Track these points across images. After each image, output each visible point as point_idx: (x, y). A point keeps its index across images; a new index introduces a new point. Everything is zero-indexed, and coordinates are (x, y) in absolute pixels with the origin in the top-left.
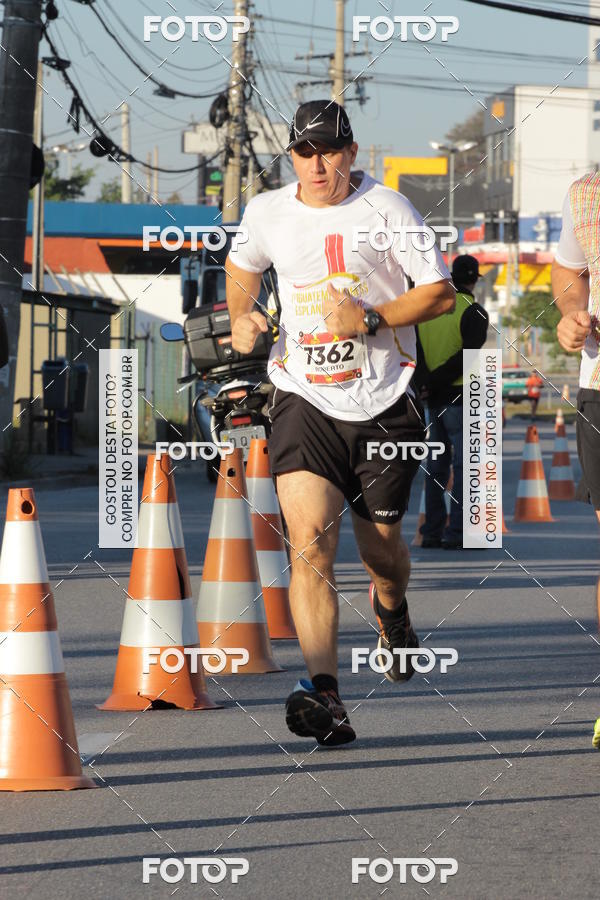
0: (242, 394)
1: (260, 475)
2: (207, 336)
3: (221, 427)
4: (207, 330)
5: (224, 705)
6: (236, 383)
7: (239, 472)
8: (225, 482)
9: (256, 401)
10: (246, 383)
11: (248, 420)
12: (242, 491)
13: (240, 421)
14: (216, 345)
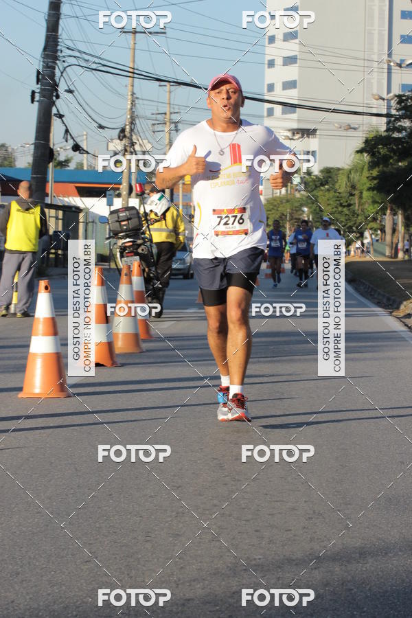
0: (131, 244)
1: (137, 276)
2: (117, 221)
3: (122, 256)
4: (117, 219)
5: (123, 365)
6: (128, 240)
7: (129, 274)
8: (124, 278)
9: (136, 247)
10: (132, 240)
11: (132, 254)
12: (130, 282)
13: (129, 254)
14: (120, 225)
